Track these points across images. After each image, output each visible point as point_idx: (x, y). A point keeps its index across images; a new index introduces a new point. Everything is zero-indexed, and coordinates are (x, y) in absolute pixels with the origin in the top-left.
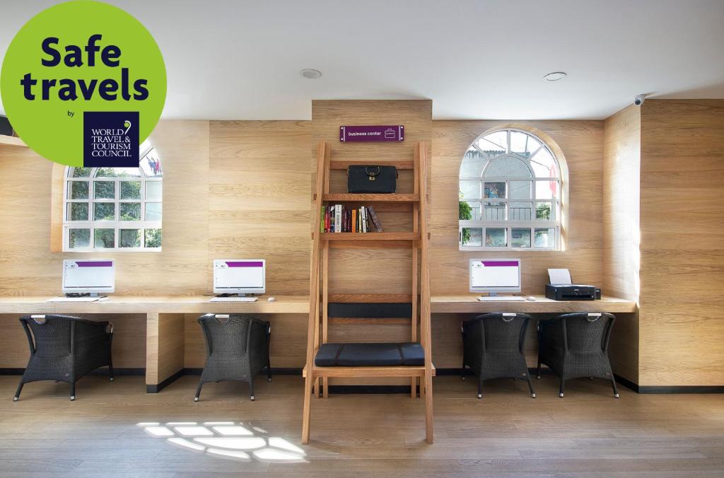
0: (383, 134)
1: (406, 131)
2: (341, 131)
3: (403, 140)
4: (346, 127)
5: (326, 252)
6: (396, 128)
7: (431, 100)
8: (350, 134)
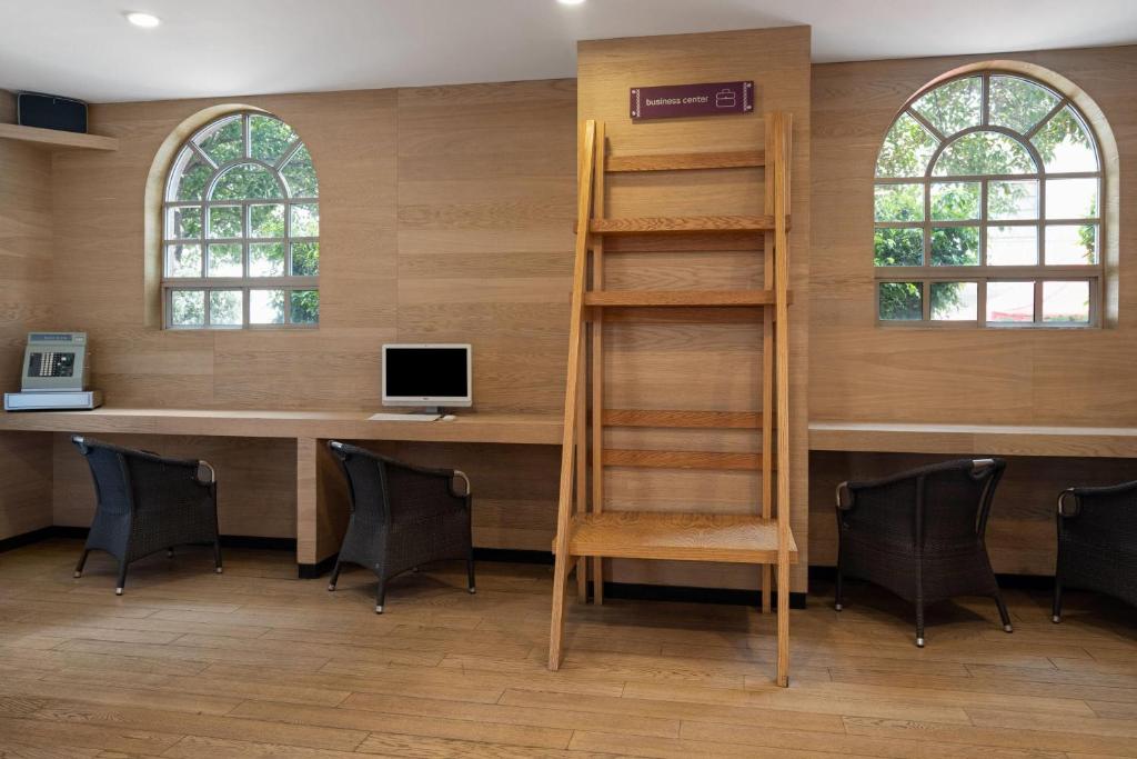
0: (712, 99)
1: (758, 91)
2: (633, 98)
3: (751, 110)
4: (642, 89)
5: (597, 328)
6: (737, 87)
7: (808, 28)
8: (649, 103)
